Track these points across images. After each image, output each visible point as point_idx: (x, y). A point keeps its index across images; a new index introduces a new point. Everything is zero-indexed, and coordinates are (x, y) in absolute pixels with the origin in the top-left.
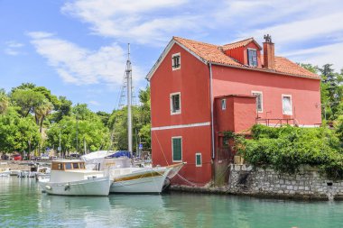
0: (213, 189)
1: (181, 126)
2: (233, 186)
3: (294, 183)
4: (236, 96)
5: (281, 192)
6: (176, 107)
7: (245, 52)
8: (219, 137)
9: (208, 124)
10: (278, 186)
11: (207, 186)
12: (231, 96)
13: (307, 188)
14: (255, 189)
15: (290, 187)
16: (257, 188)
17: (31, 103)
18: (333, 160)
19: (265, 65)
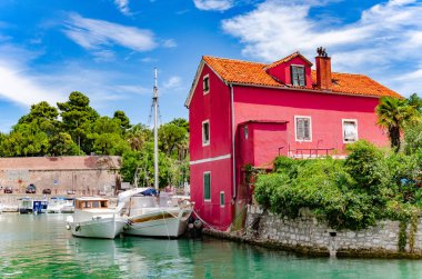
0: (233, 234)
1: (209, 160)
2: (248, 235)
3: (297, 230)
4: (256, 122)
5: (285, 242)
7: (287, 69)
8: (242, 173)
9: (229, 156)
10: (283, 234)
11: (228, 231)
12: (250, 122)
13: (307, 239)
14: (264, 238)
15: (293, 237)
16: (266, 236)
19: (317, 85)
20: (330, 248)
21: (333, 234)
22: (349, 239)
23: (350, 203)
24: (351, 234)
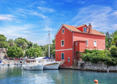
0: (73, 68)
1: (64, 50)
2: (79, 68)
3: (97, 66)
4: (80, 41)
5: (93, 69)
6: (63, 44)
7: (83, 28)
8: (75, 53)
9: (72, 49)
10: (92, 67)
11: (71, 67)
12: (79, 41)
13: (101, 68)
14: (85, 68)
15: (96, 68)
16: (86, 68)
17: (21, 43)
18: (109, 60)
19: (89, 32)
20: (107, 70)
21: (108, 67)
22: (112, 68)
23: (113, 60)
24: (112, 67)
